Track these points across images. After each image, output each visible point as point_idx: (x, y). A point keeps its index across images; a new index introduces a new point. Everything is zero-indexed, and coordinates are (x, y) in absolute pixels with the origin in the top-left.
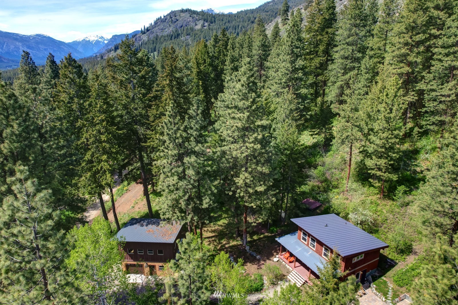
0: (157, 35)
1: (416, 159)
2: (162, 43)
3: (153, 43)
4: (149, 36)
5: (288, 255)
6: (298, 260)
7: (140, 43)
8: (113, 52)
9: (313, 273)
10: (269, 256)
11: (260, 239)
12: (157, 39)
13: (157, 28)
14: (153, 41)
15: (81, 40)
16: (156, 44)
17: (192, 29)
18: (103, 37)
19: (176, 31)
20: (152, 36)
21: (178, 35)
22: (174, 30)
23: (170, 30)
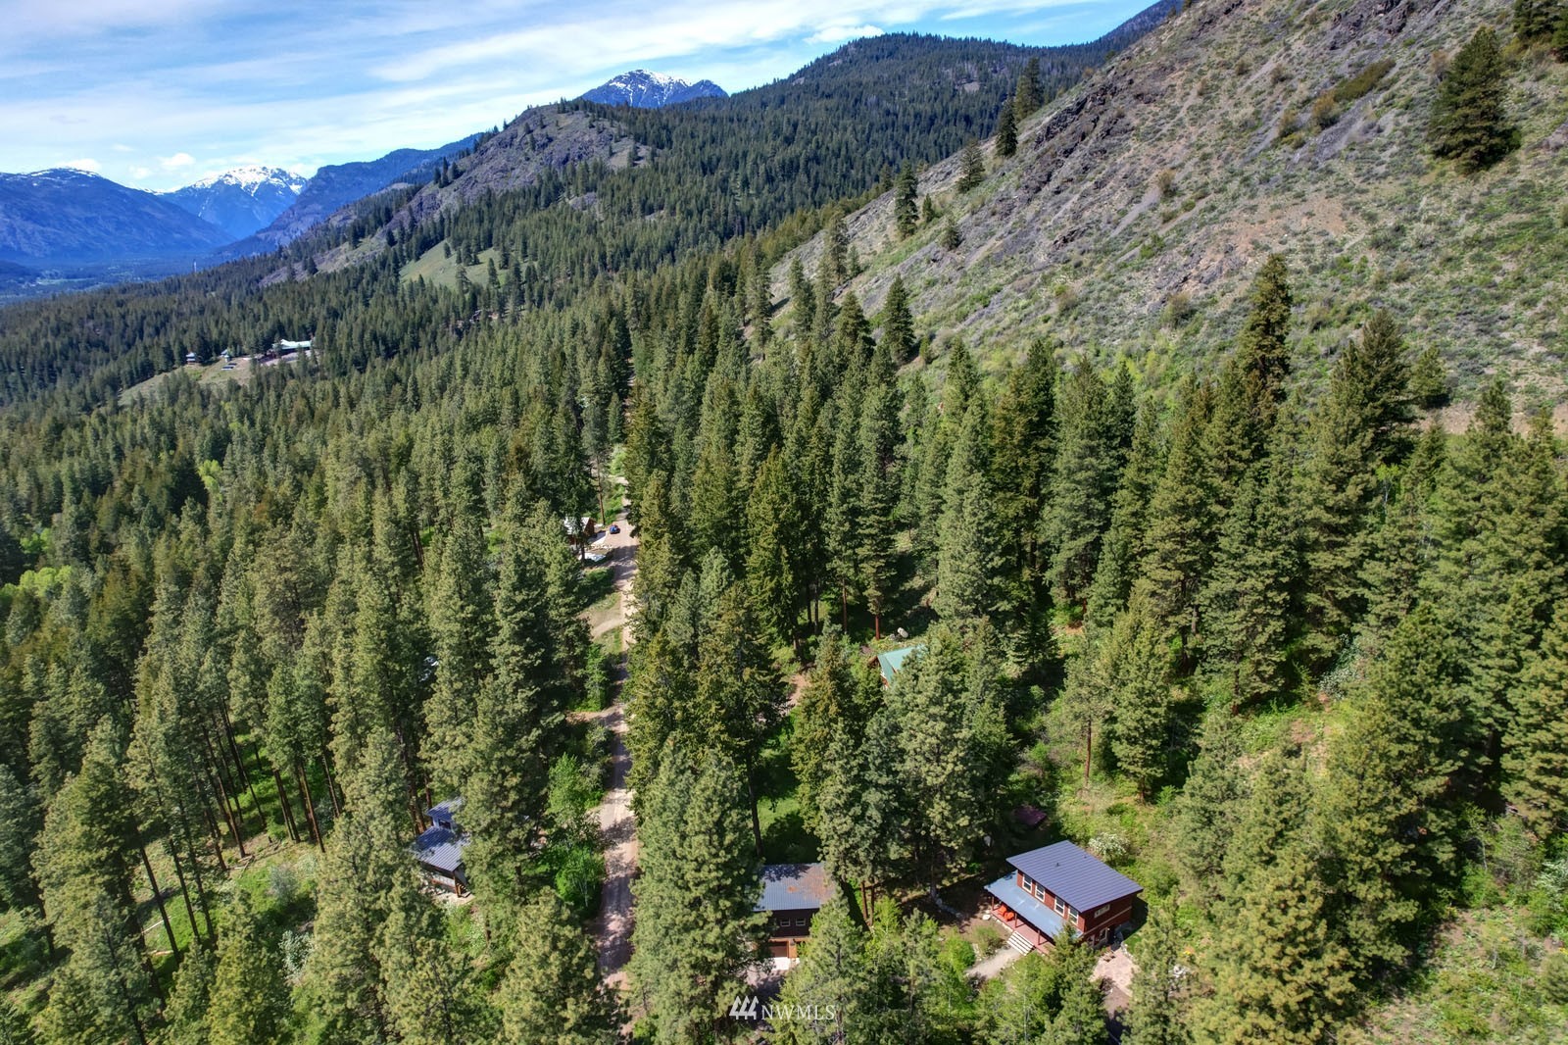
0: (489, 191)
1: (1200, 721)
2: (510, 222)
3: (481, 221)
4: (463, 194)
5: (1003, 909)
6: (1020, 917)
7: (437, 217)
8: (346, 246)
9: (1043, 934)
10: (973, 912)
11: (953, 885)
12: (489, 205)
13: (486, 167)
14: (480, 212)
15: (208, 184)
16: (491, 221)
17: (601, 171)
18: (283, 173)
19: (550, 178)
20: (472, 195)
21: (558, 189)
22: (543, 172)
23: (528, 173)
